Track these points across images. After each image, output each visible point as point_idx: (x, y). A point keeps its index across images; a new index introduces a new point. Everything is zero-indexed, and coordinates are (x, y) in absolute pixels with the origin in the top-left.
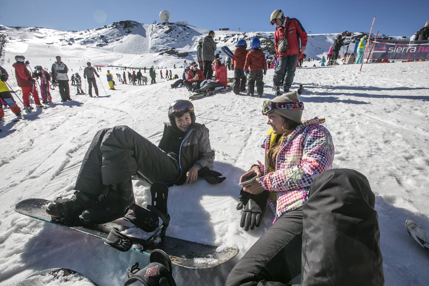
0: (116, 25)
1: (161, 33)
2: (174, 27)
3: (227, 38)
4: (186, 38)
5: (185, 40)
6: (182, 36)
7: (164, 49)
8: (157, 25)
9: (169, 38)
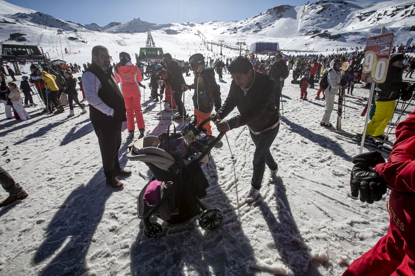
0: (270, 11)
1: (313, 14)
2: (328, 6)
3: (396, 11)
4: (340, 16)
5: (338, 19)
6: (336, 14)
7: (313, 30)
8: (310, 5)
9: (320, 19)
